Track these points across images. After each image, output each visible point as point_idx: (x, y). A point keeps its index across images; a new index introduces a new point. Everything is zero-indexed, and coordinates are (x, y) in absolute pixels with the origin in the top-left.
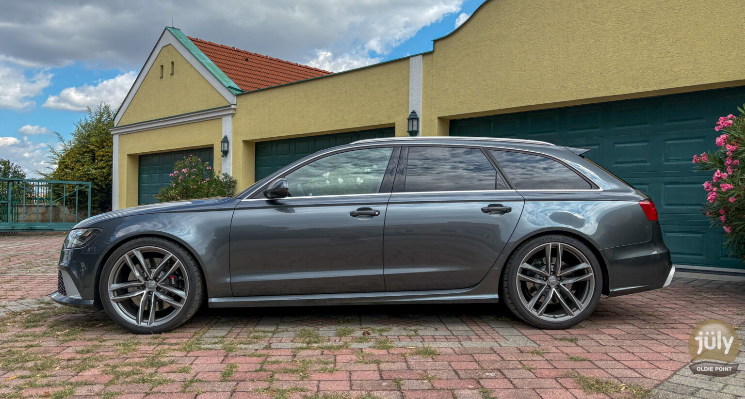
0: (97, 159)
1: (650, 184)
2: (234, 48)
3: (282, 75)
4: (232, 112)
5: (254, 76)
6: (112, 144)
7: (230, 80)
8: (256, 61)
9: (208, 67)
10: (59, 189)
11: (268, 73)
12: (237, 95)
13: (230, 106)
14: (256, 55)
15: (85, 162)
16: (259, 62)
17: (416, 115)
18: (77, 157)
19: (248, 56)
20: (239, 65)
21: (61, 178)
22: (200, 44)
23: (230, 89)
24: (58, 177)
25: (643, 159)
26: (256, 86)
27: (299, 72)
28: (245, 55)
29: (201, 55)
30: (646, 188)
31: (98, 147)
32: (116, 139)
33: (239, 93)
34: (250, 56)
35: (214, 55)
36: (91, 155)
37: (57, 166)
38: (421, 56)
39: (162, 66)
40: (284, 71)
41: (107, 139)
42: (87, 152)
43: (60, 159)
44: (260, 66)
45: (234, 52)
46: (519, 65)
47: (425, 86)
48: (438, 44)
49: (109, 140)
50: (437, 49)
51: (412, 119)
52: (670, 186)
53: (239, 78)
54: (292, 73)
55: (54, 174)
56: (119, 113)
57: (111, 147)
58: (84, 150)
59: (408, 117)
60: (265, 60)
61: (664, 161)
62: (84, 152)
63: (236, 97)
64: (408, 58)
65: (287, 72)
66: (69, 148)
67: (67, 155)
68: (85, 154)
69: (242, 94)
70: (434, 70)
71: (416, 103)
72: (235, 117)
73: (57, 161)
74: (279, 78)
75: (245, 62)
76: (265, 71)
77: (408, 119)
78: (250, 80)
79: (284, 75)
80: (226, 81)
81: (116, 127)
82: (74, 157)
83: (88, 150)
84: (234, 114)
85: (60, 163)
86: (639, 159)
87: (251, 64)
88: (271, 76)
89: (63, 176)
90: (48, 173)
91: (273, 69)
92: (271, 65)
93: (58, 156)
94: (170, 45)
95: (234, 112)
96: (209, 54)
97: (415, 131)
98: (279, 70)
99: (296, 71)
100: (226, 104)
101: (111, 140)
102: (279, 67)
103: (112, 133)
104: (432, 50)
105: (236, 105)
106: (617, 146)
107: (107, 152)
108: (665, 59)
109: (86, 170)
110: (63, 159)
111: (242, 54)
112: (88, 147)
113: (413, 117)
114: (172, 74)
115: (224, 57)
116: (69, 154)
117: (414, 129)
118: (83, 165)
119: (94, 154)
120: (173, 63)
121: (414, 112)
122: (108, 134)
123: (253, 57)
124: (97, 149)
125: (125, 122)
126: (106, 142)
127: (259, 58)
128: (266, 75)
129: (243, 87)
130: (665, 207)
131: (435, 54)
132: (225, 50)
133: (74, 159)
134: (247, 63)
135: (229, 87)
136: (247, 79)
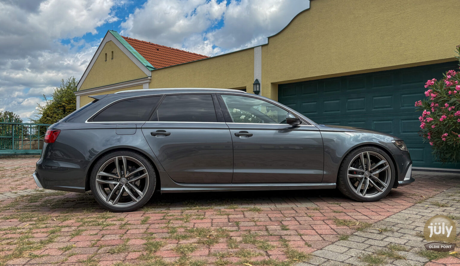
0: (67, 111)
1: (393, 120)
2: (150, 42)
3: (179, 58)
4: (148, 81)
5: (162, 60)
6: (76, 102)
7: (148, 62)
8: (163, 51)
9: (134, 54)
10: (44, 129)
11: (171, 58)
12: (152, 71)
13: (148, 77)
14: (163, 47)
15: (59, 113)
16: (165, 51)
17: (258, 82)
18: (54, 110)
19: (159, 47)
20: (153, 53)
21: (44, 122)
22: (129, 40)
23: (147, 67)
24: (43, 122)
25: (389, 106)
26: (163, 65)
27: (190, 57)
28: (157, 47)
29: (129, 47)
30: (391, 123)
31: (67, 104)
32: (78, 99)
33: (152, 69)
34: (160, 48)
35: (138, 47)
36: (63, 109)
37: (42, 115)
38: (261, 47)
39: (106, 54)
40: (181, 57)
41: (73, 99)
42: (61, 107)
43: (44, 111)
44: (166, 53)
45: (150, 45)
46: (317, 52)
47: (263, 65)
48: (271, 39)
49: (74, 99)
50: (270, 42)
51: (256, 84)
52: (405, 121)
53: (153, 60)
54: (186, 58)
55: (40, 120)
56: (80, 82)
57: (75, 103)
58: (59, 105)
59: (253, 83)
60: (169, 50)
61: (401, 107)
62: (59, 107)
63: (151, 72)
64: (253, 48)
65: (183, 57)
66: (50, 104)
67: (48, 109)
68: (59, 108)
69: (155, 70)
70: (269, 55)
71: (258, 75)
72: (151, 84)
73: (42, 113)
74: (178, 61)
75: (157, 51)
76: (169, 56)
77: (254, 84)
78: (159, 62)
79: (181, 59)
80: (145, 63)
81: (78, 91)
82: (52, 110)
83: (61, 105)
84: (150, 82)
85: (44, 114)
86: (387, 106)
87: (160, 52)
88: (172, 59)
89: (46, 122)
90: (37, 120)
91: (174, 55)
92: (173, 52)
93: (42, 109)
94: (111, 42)
95: (150, 81)
96: (135, 46)
97: (258, 91)
98: (178, 56)
99: (188, 56)
100: (145, 76)
101: (75, 100)
102: (177, 54)
103: (76, 95)
104: (267, 43)
105: (151, 77)
106: (375, 98)
107: (73, 107)
108: (400, 47)
109: (60, 118)
110: (46, 111)
111: (155, 46)
112: (61, 104)
113: (257, 83)
114: (112, 59)
115: (144, 48)
116: (49, 108)
117: (257, 90)
118: (58, 115)
119: (65, 108)
120: (112, 52)
121: (257, 80)
122: (73, 95)
123: (162, 48)
124: (66, 105)
125: (83, 88)
126: (72, 100)
127: (165, 49)
128: (169, 59)
129: (156, 66)
130: (402, 133)
131: (269, 46)
132: (144, 44)
133: (53, 111)
134: (158, 52)
135: (147, 66)
136: (158, 61)
